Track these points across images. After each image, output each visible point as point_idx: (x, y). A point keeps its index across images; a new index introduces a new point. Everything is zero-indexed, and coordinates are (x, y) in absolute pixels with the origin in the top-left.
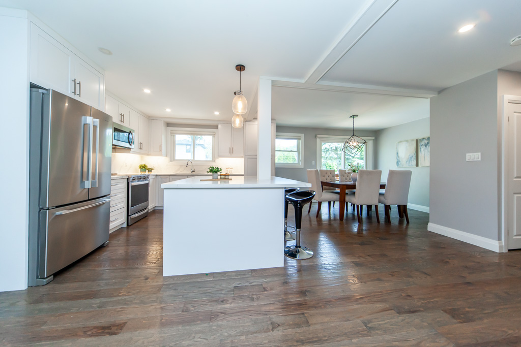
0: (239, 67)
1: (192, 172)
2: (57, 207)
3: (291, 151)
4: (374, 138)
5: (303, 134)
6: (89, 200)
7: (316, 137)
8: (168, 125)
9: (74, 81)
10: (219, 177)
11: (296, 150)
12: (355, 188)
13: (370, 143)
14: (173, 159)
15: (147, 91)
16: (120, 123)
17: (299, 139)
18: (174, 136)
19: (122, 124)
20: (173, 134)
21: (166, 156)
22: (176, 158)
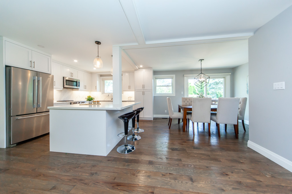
0: (97, 42)
1: (112, 99)
2: (17, 116)
3: (168, 86)
4: (230, 74)
5: (175, 75)
6: (37, 113)
7: (184, 76)
8: (101, 76)
9: (31, 62)
10: (93, 103)
11: (171, 85)
12: (191, 110)
13: (228, 78)
14: (103, 93)
15: (76, 61)
16: (71, 77)
17: (172, 78)
18: (104, 81)
19: (72, 78)
20: (103, 80)
21: (100, 91)
22: (105, 92)
